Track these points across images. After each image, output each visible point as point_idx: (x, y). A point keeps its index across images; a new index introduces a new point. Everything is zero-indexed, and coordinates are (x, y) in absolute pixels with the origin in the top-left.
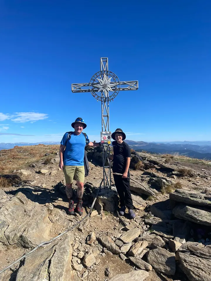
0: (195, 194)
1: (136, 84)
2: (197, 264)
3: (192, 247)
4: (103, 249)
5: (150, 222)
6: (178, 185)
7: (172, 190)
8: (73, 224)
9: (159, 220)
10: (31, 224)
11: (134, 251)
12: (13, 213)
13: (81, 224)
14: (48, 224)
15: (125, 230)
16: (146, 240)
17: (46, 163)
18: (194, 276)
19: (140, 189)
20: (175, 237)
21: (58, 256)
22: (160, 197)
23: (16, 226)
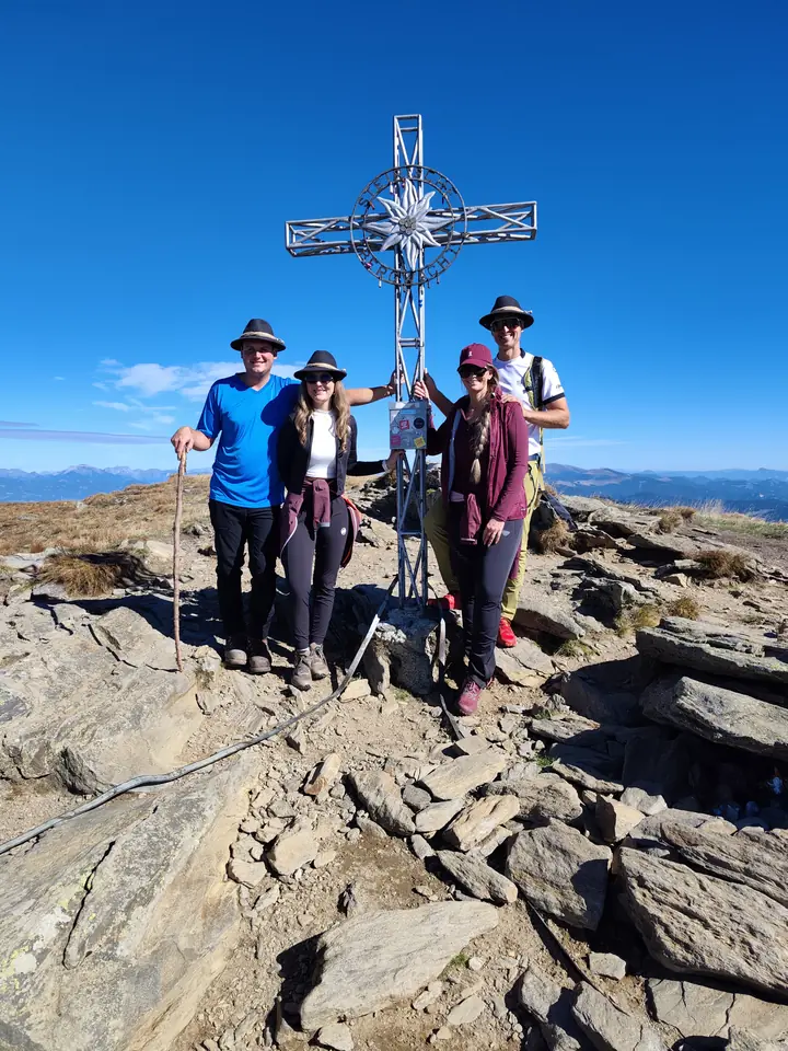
0: (730, 636)
2: (687, 898)
3: (679, 831)
4: (356, 815)
5: (550, 730)
6: (684, 607)
8: (273, 722)
9: (585, 726)
11: (462, 831)
12: (61, 675)
13: (299, 725)
14: (184, 719)
15: (454, 752)
16: (517, 795)
18: (668, 943)
19: (536, 613)
20: (629, 790)
21: (156, 830)
22: (609, 645)
23: (56, 718)
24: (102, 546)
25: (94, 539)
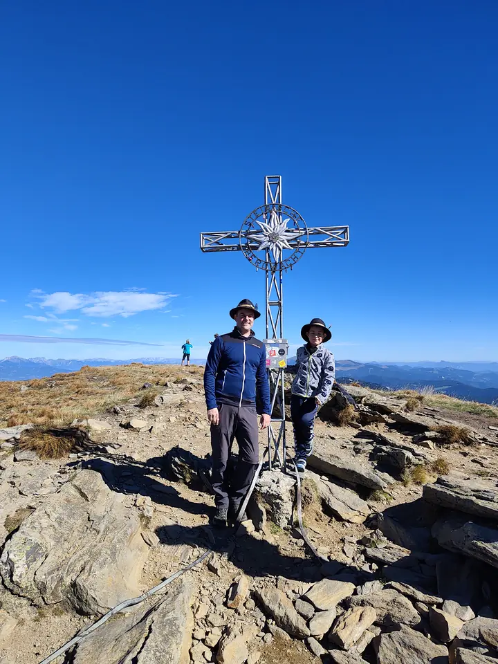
0: (488, 492)
1: (344, 233)
3: (493, 635)
4: (266, 623)
5: (380, 556)
6: (439, 467)
7: (426, 476)
8: (196, 553)
9: (402, 553)
10: (100, 553)
11: (344, 635)
12: (60, 523)
13: (215, 555)
14: (139, 552)
16: (372, 606)
17: (144, 404)
19: (354, 472)
20: (446, 601)
21: (156, 646)
22: (399, 492)
23: (64, 558)
24: (58, 423)
25: (51, 417)
